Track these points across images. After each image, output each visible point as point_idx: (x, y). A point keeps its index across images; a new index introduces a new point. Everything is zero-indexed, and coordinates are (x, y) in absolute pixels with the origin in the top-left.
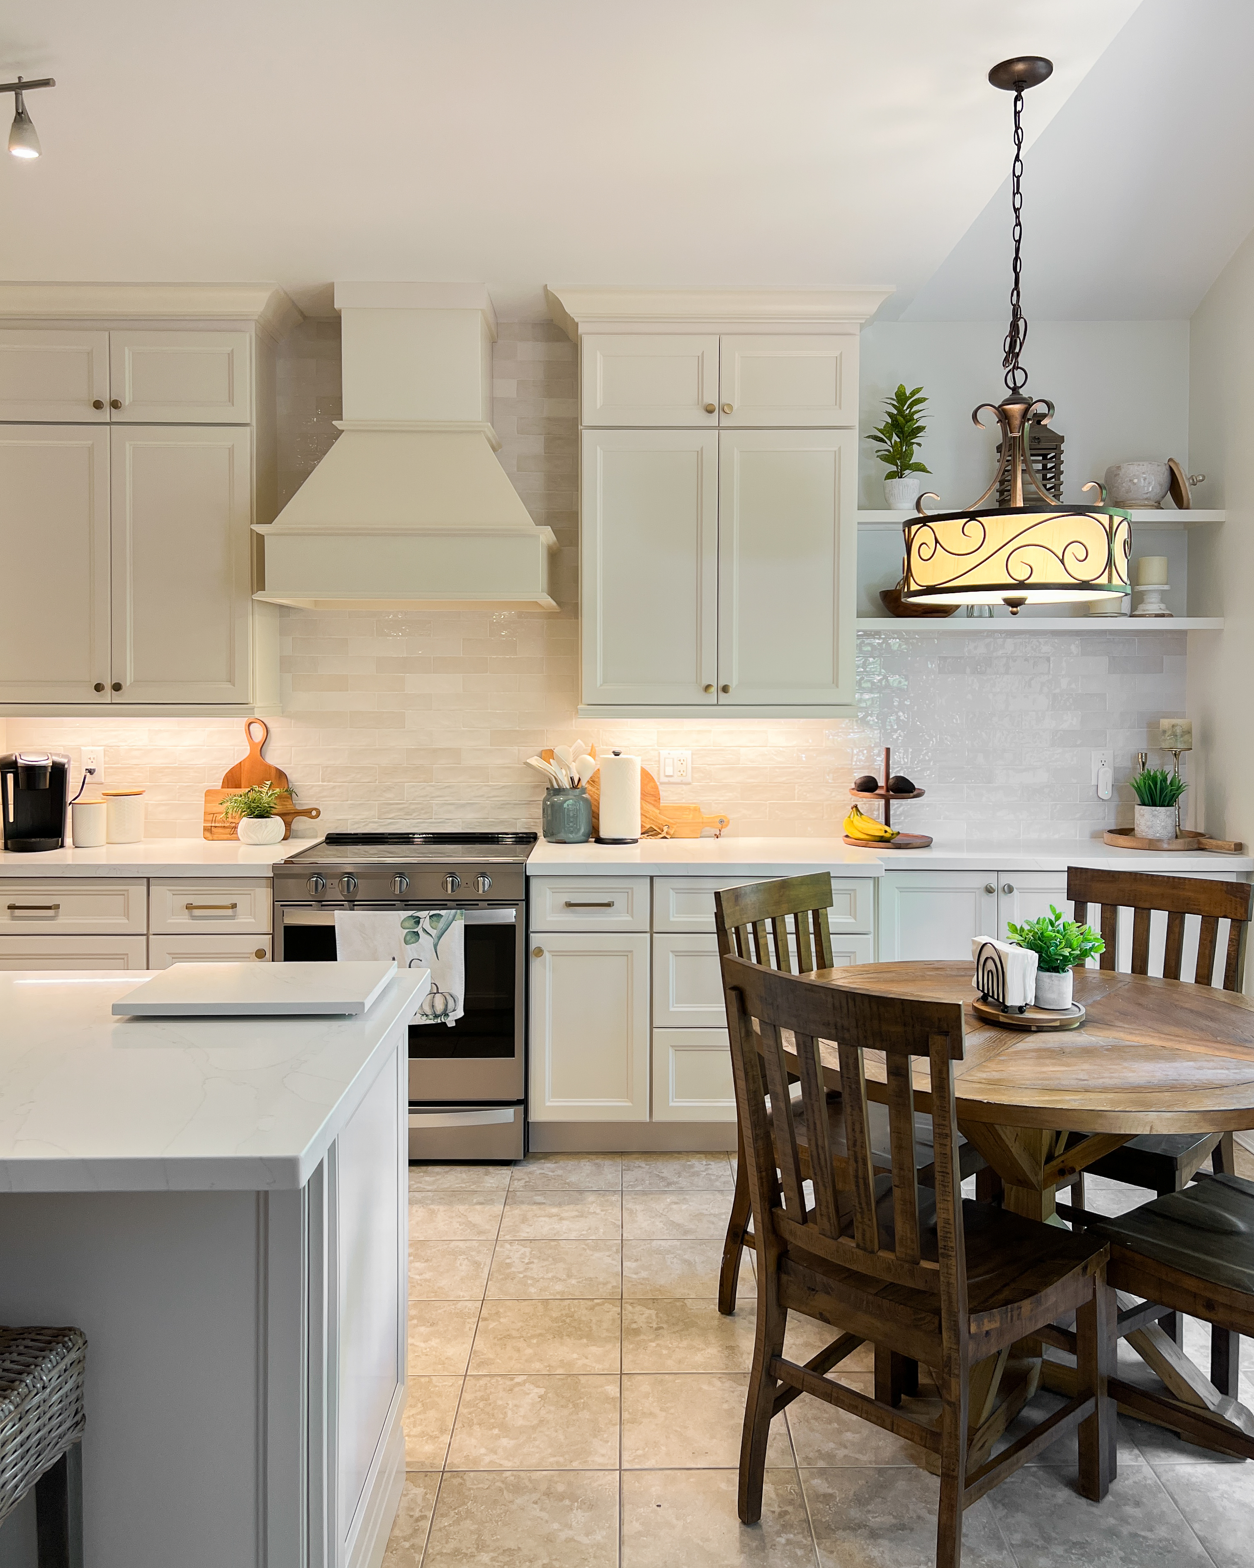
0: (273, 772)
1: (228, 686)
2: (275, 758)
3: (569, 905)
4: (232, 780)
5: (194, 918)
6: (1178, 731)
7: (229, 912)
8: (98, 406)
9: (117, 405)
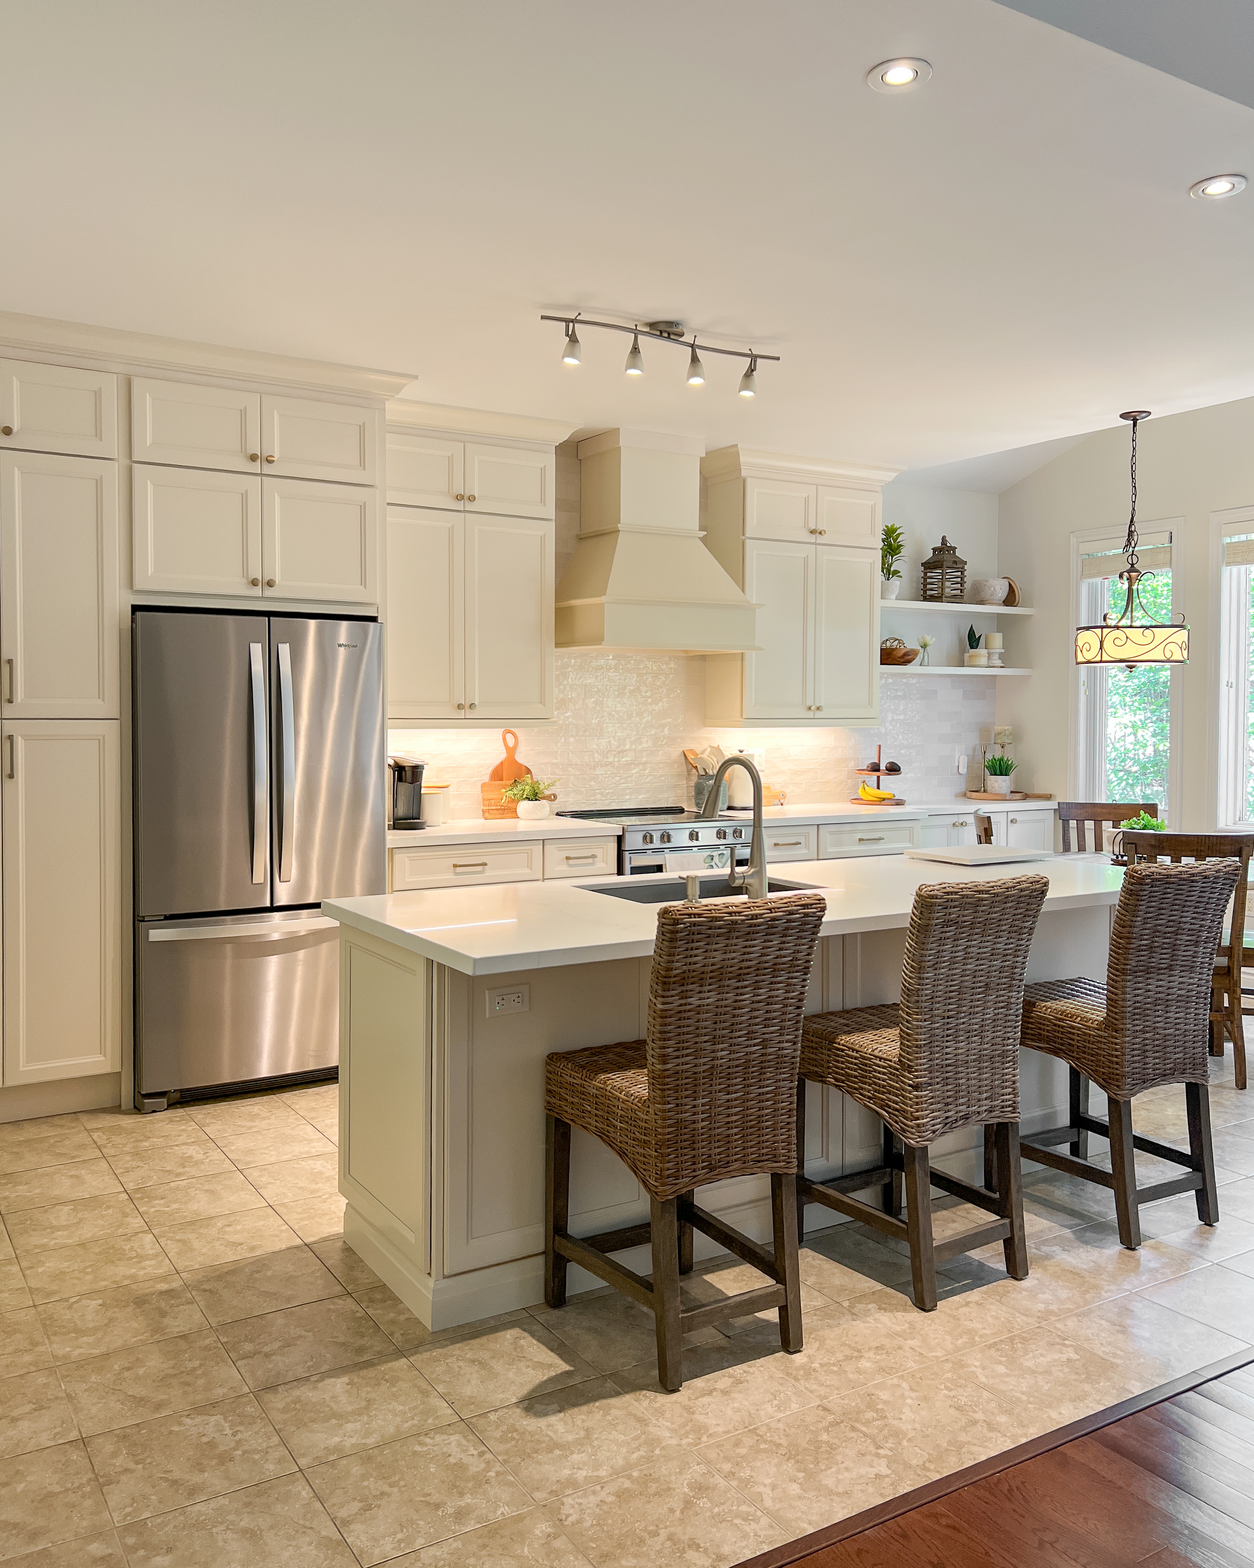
0: (524, 769)
1: (541, 706)
2: (521, 758)
3: (776, 845)
4: (497, 774)
5: (570, 866)
6: (1007, 733)
7: (590, 861)
8: (459, 498)
9: (472, 499)
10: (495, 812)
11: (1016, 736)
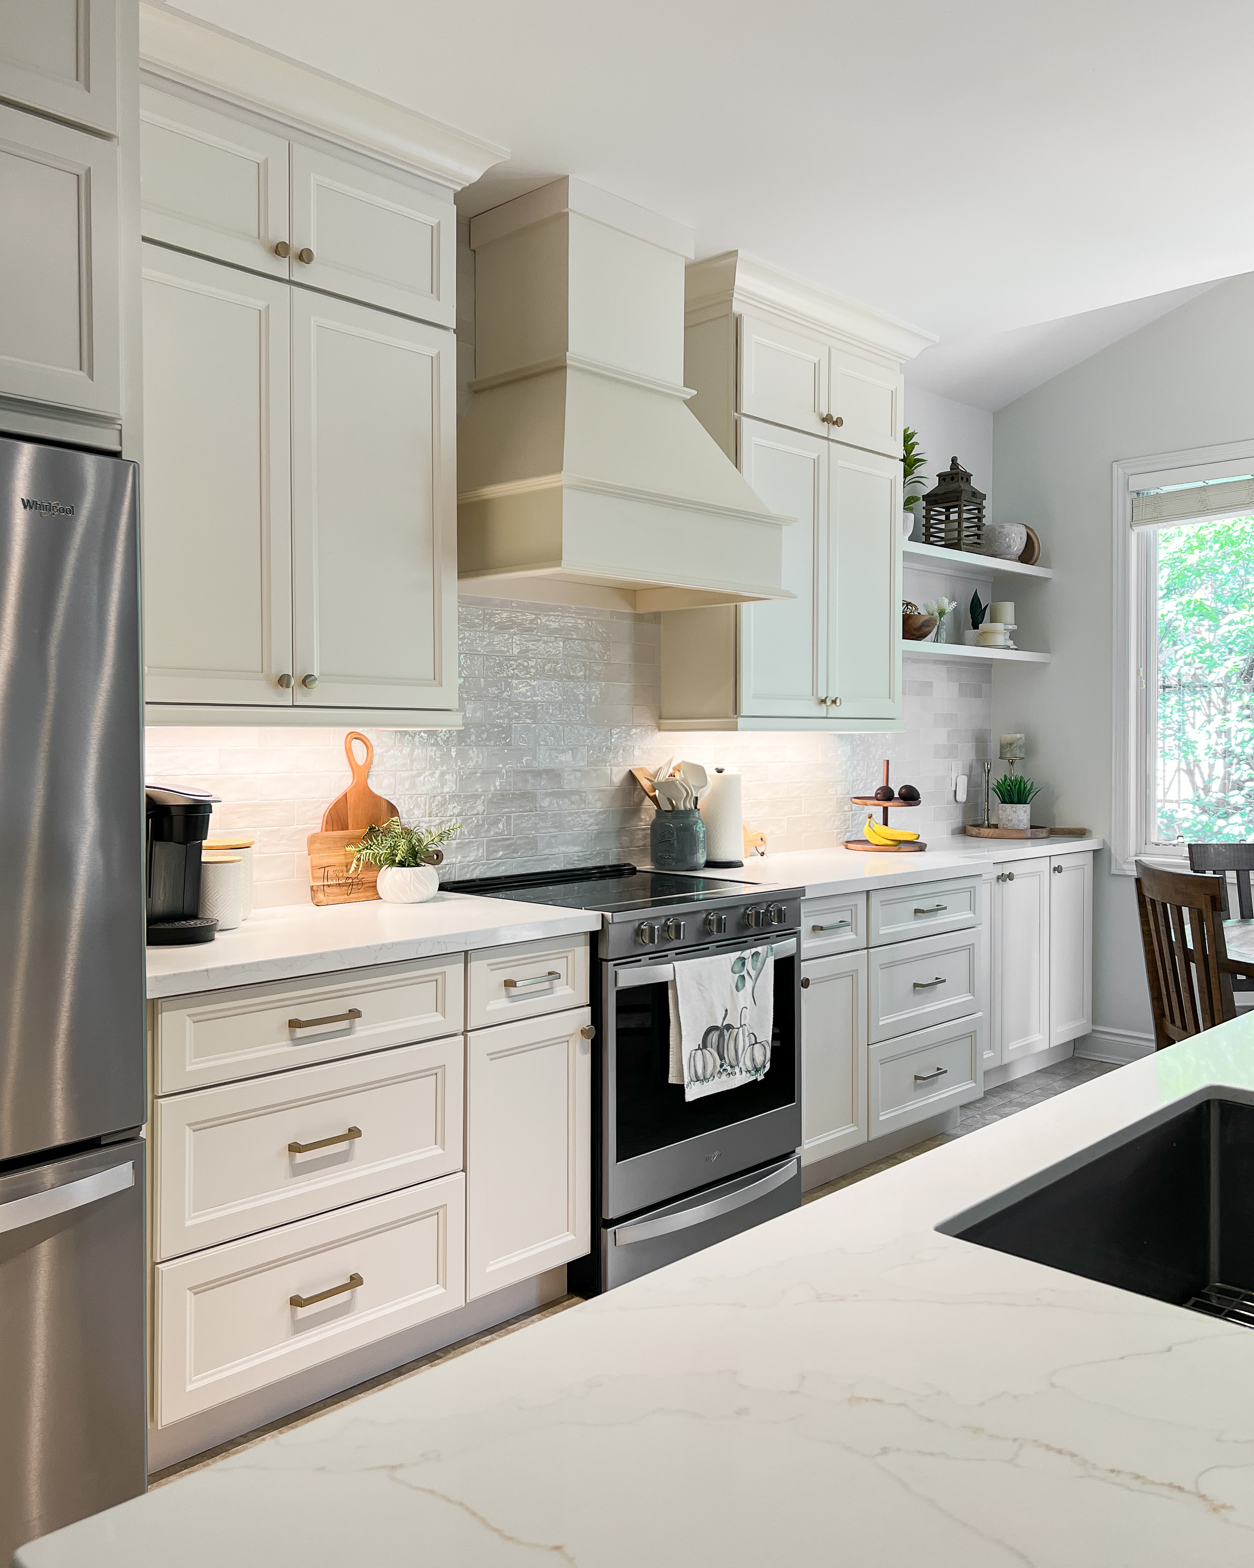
0: (384, 806)
1: (434, 686)
2: (380, 785)
3: (815, 929)
4: (337, 819)
5: (511, 997)
6: (1015, 743)
7: (546, 985)
8: (280, 250)
9: (305, 256)
10: (335, 890)
11: (1029, 748)
